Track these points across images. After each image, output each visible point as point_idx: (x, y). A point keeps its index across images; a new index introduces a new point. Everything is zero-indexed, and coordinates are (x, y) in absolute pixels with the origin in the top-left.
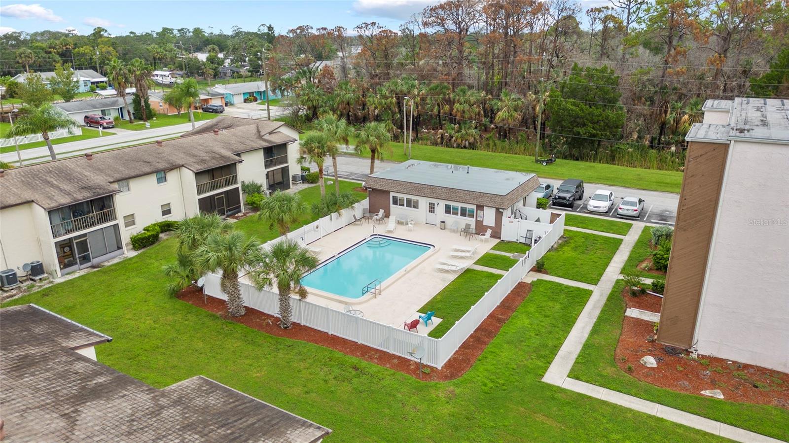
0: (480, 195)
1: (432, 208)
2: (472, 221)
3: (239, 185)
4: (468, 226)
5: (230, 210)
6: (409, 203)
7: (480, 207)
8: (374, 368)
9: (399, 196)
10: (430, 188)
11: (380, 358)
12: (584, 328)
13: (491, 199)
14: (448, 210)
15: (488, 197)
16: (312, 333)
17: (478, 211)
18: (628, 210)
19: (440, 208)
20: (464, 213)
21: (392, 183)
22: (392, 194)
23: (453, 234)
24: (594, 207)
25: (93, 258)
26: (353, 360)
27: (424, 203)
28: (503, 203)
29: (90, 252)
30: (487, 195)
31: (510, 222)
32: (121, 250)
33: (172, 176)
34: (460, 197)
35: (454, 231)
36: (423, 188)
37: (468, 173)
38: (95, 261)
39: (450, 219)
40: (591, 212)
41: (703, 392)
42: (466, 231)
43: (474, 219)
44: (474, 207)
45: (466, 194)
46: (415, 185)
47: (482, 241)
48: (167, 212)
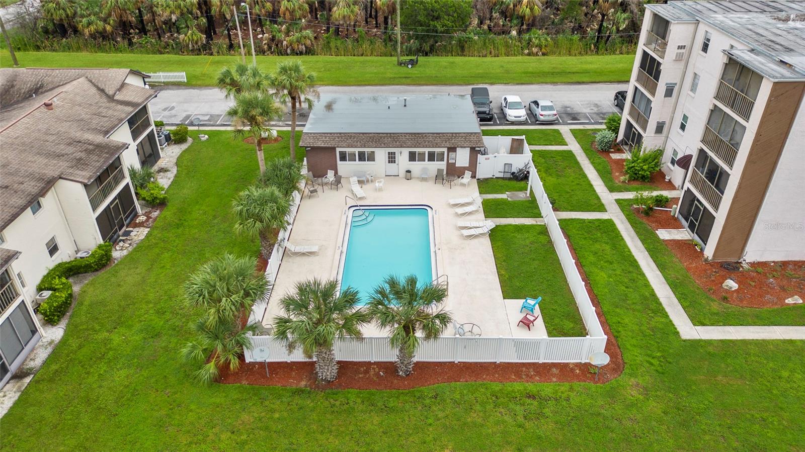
0: (452, 136)
1: (392, 158)
2: (443, 165)
3: (128, 180)
4: (440, 171)
5: (127, 217)
6: (362, 157)
7: (452, 149)
8: (547, 388)
9: (348, 150)
10: (390, 137)
11: (538, 373)
12: (648, 265)
13: (465, 139)
14: (412, 157)
15: (462, 137)
16: (439, 370)
17: (450, 153)
18: (549, 115)
19: (403, 155)
20: (432, 157)
21: (338, 138)
22: (338, 150)
23: (424, 183)
24: (515, 117)
25: (10, 366)
26: (518, 386)
27: (381, 154)
28: (479, 141)
29: (4, 359)
30: (460, 135)
31: (486, 159)
32: (37, 334)
33: (47, 201)
34: (429, 142)
35: (424, 179)
36: (381, 137)
37: (405, 106)
38: (13, 368)
39: (417, 167)
40: (513, 123)
41: (787, 301)
42: (439, 177)
43: (445, 162)
44: (445, 150)
45: (436, 137)
46: (370, 135)
47: (463, 185)
48: (53, 249)
